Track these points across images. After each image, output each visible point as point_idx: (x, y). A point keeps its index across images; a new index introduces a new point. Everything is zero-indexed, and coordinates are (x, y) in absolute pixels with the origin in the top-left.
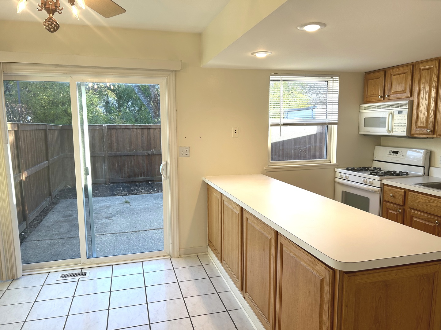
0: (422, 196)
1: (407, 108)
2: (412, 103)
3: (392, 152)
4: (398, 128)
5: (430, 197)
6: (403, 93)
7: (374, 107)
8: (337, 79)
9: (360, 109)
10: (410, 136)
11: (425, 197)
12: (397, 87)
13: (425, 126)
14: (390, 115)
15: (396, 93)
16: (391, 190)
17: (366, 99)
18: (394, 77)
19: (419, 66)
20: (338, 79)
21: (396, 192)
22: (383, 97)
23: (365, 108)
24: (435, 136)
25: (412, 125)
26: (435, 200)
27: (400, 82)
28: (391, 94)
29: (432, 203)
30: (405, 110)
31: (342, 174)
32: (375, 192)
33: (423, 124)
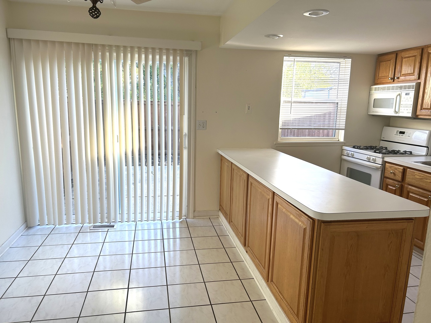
1: (414, 90)
2: (419, 85)
3: (399, 132)
4: (404, 110)
6: (411, 75)
7: (384, 89)
9: (370, 90)
10: (415, 117)
12: (406, 69)
13: (429, 108)
14: (398, 97)
15: (405, 75)
16: (391, 167)
17: (376, 81)
18: (404, 60)
19: (427, 50)
20: (351, 61)
21: (396, 169)
22: (393, 79)
23: (376, 89)
25: (418, 106)
27: (409, 64)
28: (400, 76)
29: (427, 179)
30: (412, 93)
31: (348, 152)
32: (377, 169)
33: (428, 106)
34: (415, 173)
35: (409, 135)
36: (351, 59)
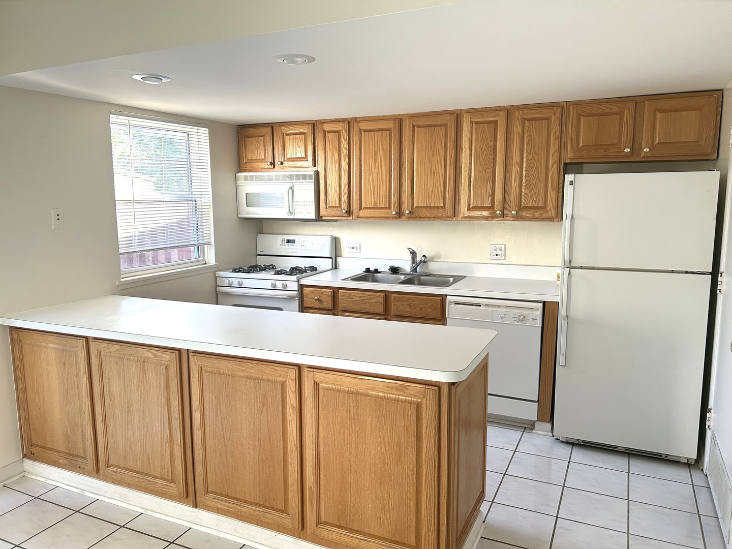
0: (358, 294)
1: (313, 181)
2: (317, 173)
3: (286, 241)
4: (302, 209)
5: (368, 293)
6: (303, 161)
7: (261, 179)
8: (204, 132)
9: (236, 179)
10: (319, 218)
11: (361, 294)
12: (295, 149)
13: (338, 205)
14: (290, 191)
15: (292, 159)
16: (314, 291)
17: (241, 165)
18: (287, 138)
19: (322, 127)
20: (208, 132)
21: (322, 293)
22: (273, 164)
23: (246, 178)
24: (351, 218)
25: (321, 204)
26: (374, 295)
27: (297, 144)
28: (284, 160)
29: (370, 299)
30: (311, 186)
31: (230, 279)
32: (291, 298)
33: (336, 203)
34: (352, 294)
35: (303, 244)
36: (207, 129)
